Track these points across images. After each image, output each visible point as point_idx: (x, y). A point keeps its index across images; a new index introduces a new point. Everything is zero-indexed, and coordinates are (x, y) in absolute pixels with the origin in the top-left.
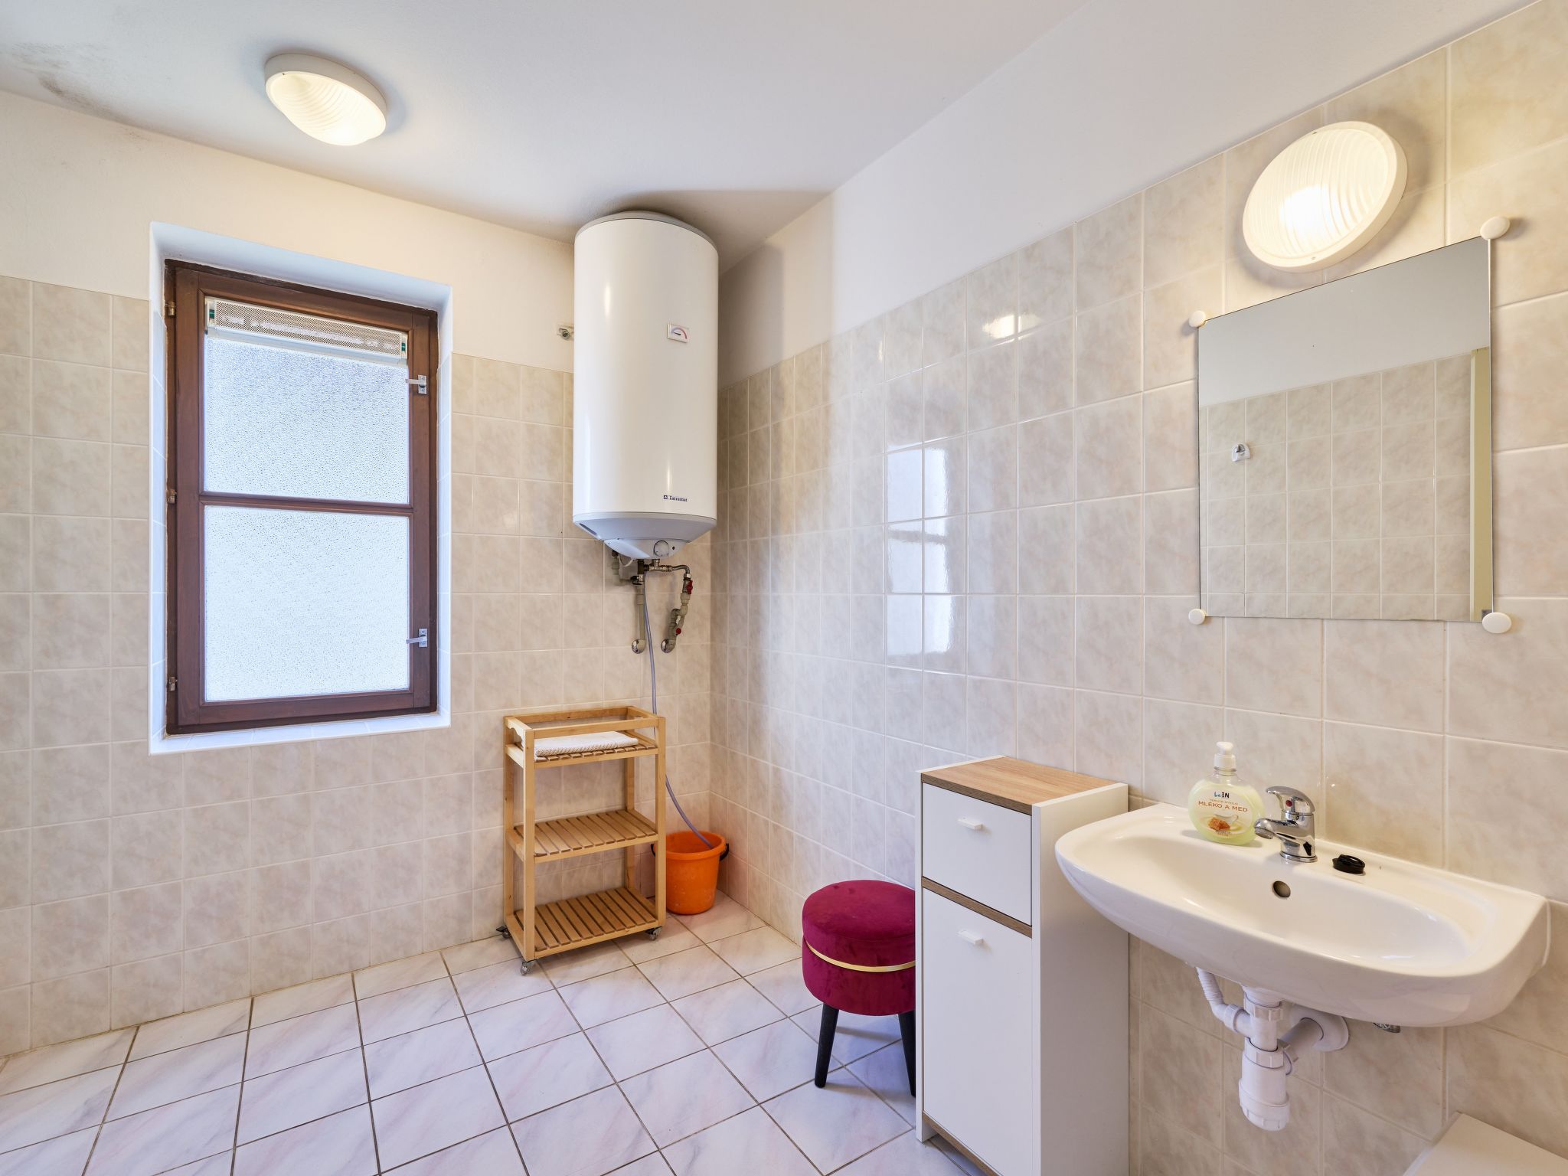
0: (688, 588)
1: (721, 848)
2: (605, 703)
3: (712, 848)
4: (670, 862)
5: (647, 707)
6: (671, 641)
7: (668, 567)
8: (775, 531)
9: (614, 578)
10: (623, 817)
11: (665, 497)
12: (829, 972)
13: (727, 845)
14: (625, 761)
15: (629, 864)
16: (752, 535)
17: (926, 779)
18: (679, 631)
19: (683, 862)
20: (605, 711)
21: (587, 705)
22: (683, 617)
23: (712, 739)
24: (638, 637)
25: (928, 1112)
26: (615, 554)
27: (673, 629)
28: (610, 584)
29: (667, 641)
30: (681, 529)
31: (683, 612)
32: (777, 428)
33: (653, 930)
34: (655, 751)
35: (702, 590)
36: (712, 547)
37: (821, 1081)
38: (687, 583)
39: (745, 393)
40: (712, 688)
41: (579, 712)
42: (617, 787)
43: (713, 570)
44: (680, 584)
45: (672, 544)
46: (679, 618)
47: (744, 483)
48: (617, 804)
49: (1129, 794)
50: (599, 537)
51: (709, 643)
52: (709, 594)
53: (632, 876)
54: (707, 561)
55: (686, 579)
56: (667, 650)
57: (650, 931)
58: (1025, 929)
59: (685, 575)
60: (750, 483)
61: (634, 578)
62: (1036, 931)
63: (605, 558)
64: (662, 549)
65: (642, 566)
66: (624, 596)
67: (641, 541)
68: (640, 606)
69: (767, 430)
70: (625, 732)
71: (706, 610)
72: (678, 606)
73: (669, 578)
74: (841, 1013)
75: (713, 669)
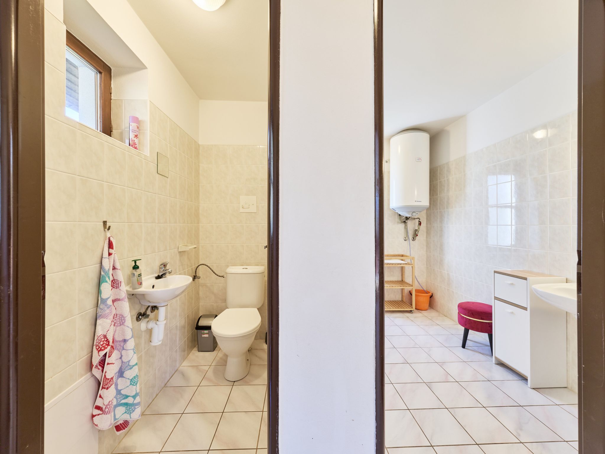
0: (420, 224)
1: (430, 294)
2: (397, 253)
3: (427, 293)
4: (416, 295)
5: (408, 254)
6: (414, 238)
7: (414, 218)
8: (447, 208)
9: (400, 222)
10: (402, 282)
11: (415, 201)
12: (466, 320)
13: (432, 294)
14: (402, 267)
15: (403, 295)
16: (440, 209)
17: (495, 272)
18: (417, 235)
19: (419, 296)
20: (397, 255)
21: (392, 253)
22: (418, 232)
23: (427, 265)
24: (405, 237)
25: (497, 356)
26: (400, 215)
27: (415, 235)
28: (398, 223)
29: (413, 238)
30: (419, 209)
31: (418, 230)
32: (448, 180)
33: (412, 310)
34: (412, 265)
35: (424, 224)
36: (426, 213)
37: (464, 346)
38: (420, 222)
39: (438, 170)
40: (427, 251)
41: (390, 255)
42: (400, 275)
43: (427, 219)
44: (417, 223)
45: (416, 213)
46: (417, 232)
47: (437, 195)
48: (400, 279)
49: (566, 280)
50: (397, 212)
51: (426, 239)
52: (426, 225)
53: (404, 299)
54: (425, 217)
55: (419, 221)
56: (414, 239)
57: (411, 311)
58: (525, 309)
59: (419, 220)
60: (439, 195)
61: (404, 222)
62: (529, 309)
63: (397, 216)
64: (414, 214)
65: (407, 218)
66: (402, 226)
67: (408, 212)
68: (406, 228)
69: (445, 181)
70: (402, 260)
71: (425, 230)
72: (417, 229)
73: (414, 221)
74: (470, 330)
75: (427, 246)
